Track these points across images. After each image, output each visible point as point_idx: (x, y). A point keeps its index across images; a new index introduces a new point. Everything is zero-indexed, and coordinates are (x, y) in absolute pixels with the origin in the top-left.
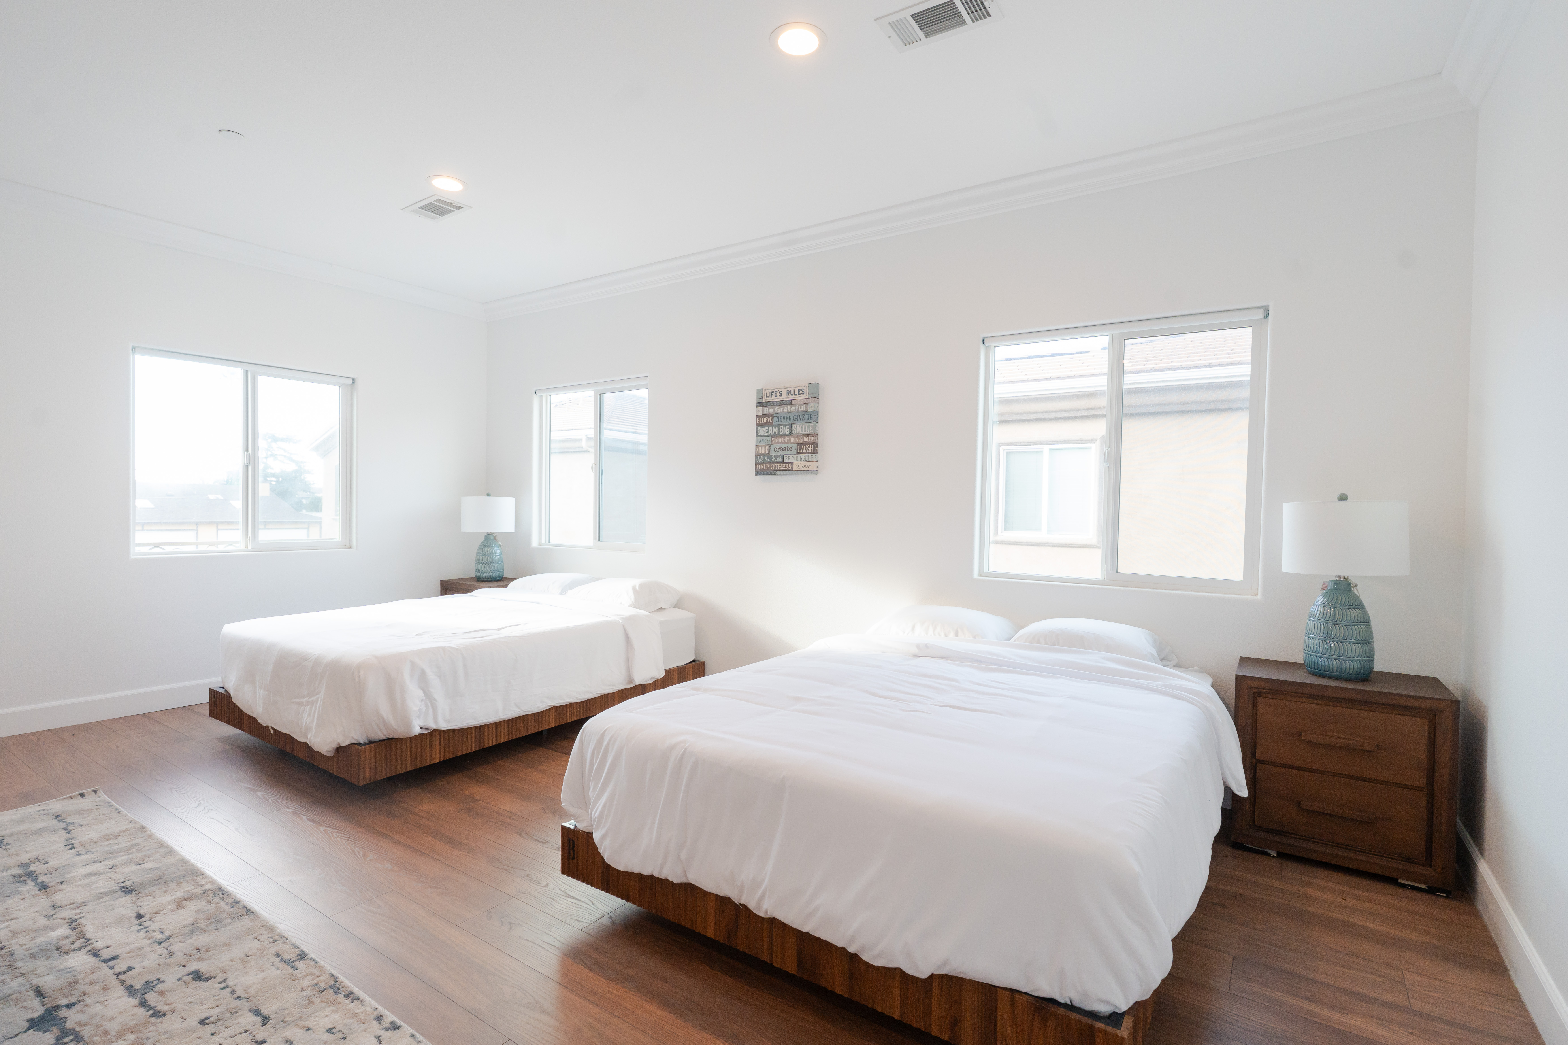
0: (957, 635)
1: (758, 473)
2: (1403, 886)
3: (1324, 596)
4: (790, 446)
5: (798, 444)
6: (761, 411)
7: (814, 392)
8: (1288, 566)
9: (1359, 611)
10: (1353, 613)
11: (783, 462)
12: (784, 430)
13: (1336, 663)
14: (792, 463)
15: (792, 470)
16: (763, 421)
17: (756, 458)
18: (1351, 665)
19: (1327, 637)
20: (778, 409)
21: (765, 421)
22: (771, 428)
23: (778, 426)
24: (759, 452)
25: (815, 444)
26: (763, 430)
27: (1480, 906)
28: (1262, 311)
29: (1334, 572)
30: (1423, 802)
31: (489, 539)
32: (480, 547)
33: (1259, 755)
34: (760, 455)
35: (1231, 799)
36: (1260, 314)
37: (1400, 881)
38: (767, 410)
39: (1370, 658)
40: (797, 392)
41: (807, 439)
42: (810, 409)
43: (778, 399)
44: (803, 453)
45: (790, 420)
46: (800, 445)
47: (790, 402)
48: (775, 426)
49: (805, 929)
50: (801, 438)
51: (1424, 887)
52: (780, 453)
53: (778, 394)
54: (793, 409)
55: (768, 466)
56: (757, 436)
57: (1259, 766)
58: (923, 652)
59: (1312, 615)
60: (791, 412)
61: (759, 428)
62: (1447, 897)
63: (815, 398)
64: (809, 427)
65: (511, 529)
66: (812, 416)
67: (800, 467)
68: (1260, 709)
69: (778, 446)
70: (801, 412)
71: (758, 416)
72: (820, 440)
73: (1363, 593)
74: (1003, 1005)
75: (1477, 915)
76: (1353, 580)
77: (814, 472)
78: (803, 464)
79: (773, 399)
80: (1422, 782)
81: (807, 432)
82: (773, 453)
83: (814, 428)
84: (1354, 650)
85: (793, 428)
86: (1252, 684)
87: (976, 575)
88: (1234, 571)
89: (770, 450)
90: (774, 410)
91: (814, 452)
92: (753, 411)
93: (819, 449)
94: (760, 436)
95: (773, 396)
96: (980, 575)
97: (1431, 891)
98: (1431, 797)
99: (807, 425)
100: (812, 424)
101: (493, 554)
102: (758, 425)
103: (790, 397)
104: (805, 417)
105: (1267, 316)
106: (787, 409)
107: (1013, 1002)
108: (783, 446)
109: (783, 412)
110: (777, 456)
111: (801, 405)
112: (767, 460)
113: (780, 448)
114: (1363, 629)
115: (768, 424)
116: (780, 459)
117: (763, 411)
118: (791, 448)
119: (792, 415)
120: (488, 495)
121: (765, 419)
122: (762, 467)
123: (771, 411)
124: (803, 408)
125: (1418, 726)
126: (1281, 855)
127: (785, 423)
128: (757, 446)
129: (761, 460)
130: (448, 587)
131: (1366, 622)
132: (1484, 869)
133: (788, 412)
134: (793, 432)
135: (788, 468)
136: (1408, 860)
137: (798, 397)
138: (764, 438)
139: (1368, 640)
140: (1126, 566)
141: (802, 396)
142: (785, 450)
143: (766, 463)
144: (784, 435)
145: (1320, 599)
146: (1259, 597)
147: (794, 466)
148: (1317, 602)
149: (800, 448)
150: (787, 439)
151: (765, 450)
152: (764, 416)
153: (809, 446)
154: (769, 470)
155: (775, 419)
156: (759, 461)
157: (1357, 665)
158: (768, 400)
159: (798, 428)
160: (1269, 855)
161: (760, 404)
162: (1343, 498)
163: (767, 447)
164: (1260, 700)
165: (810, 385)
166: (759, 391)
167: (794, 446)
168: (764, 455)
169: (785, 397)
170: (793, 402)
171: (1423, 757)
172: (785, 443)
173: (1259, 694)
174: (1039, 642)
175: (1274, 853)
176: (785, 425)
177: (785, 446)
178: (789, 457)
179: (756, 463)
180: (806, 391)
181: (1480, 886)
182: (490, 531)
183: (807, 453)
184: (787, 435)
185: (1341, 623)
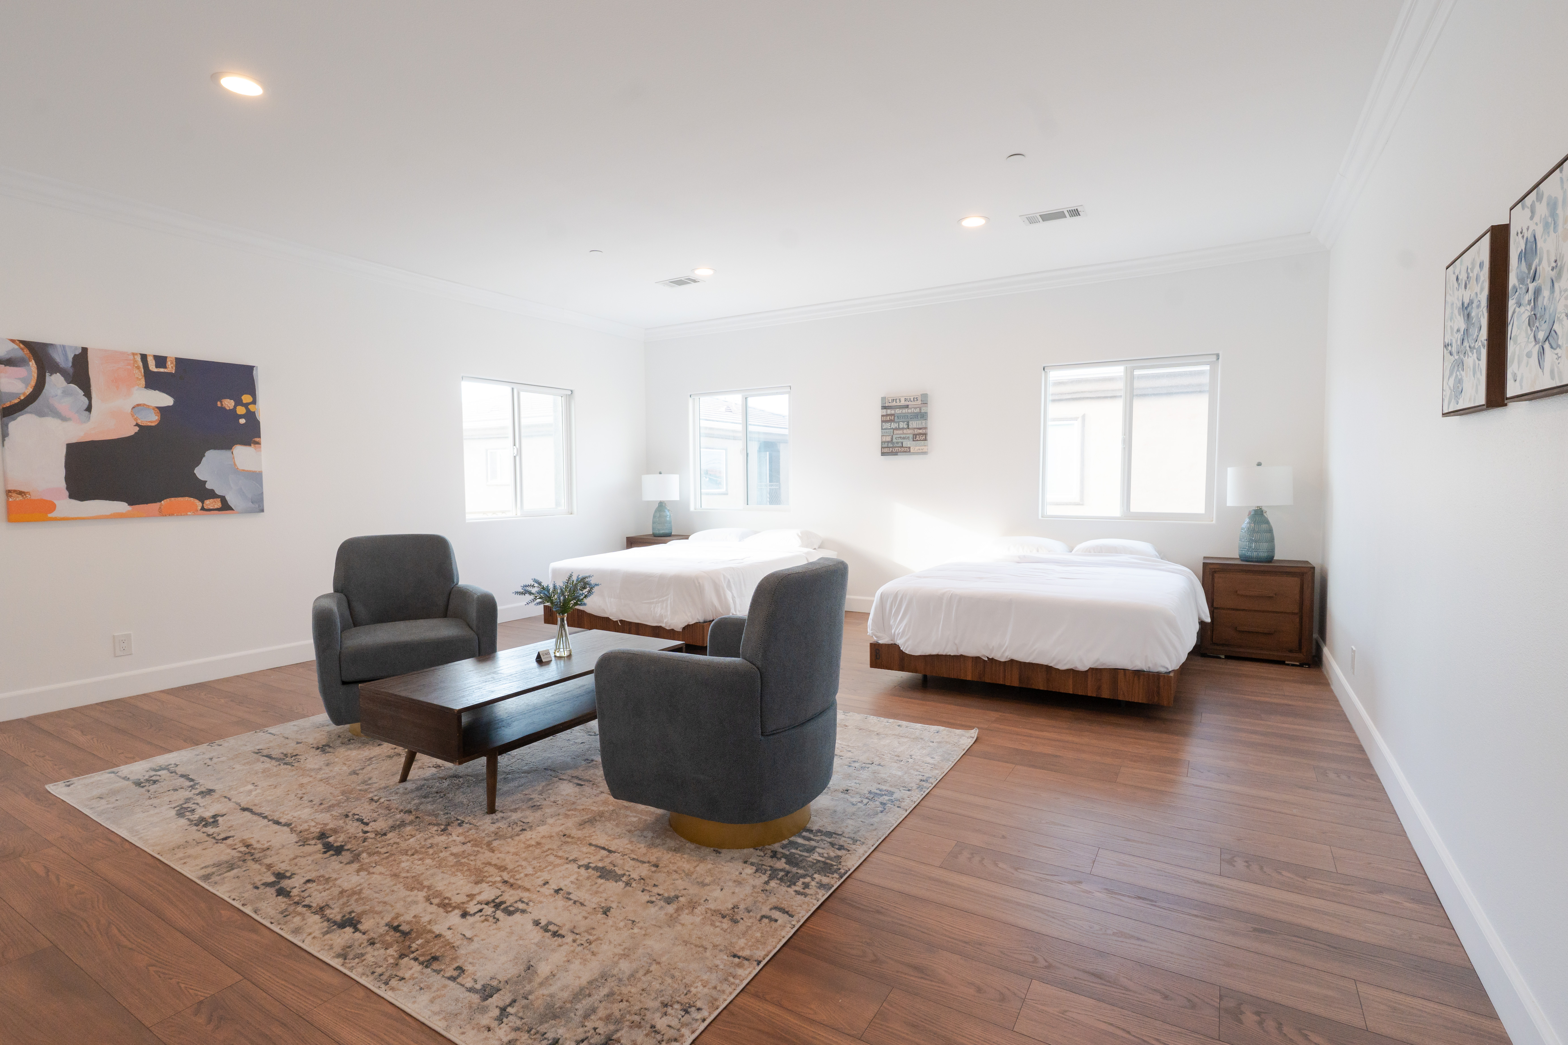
0: (1038, 551)
1: (883, 454)
2: (1288, 665)
3: (1249, 518)
4: (907, 436)
5: (913, 435)
6: (884, 412)
7: (924, 399)
8: (1231, 501)
9: (1267, 525)
10: (1264, 526)
11: (902, 447)
12: (902, 425)
13: (1255, 554)
14: (909, 448)
15: (910, 452)
16: (886, 419)
17: (882, 444)
18: (1263, 554)
19: (1251, 541)
20: (898, 411)
21: (888, 419)
22: (893, 423)
23: (899, 422)
24: (884, 440)
25: (925, 434)
26: (887, 425)
27: (1323, 669)
28: (1215, 356)
29: (1254, 504)
30: (1298, 620)
31: (661, 506)
32: (656, 512)
33: (1215, 605)
34: (885, 442)
35: (1202, 623)
36: (1214, 358)
37: (1286, 662)
38: (889, 412)
39: (1272, 550)
40: (912, 400)
41: (921, 431)
42: (922, 411)
43: (898, 404)
44: (917, 440)
45: (907, 419)
46: (915, 435)
47: (907, 407)
48: (896, 422)
49: (1027, 661)
50: (916, 430)
51: (1298, 664)
52: (900, 440)
53: (898, 401)
54: (910, 411)
55: (891, 449)
56: (882, 429)
57: (1215, 611)
58: (1022, 560)
59: (1243, 529)
60: (908, 413)
61: (884, 424)
62: (1309, 667)
63: (925, 403)
64: (922, 423)
65: (678, 499)
66: (923, 416)
67: (916, 450)
68: (1216, 580)
69: (898, 436)
70: (916, 413)
71: (882, 416)
72: (929, 431)
73: (1270, 515)
74: (1121, 676)
75: (1322, 672)
76: (1264, 509)
77: (925, 453)
78: (918, 448)
79: (894, 404)
80: (1297, 611)
81: (920, 426)
82: (894, 440)
83: (926, 424)
84: (1264, 546)
85: (910, 424)
86: (1212, 567)
87: (1040, 517)
88: (1199, 507)
89: (892, 439)
90: (895, 411)
91: (925, 440)
92: (878, 413)
93: (928, 437)
94: (885, 429)
95: (894, 402)
96: (1042, 517)
97: (1301, 665)
98: (1301, 618)
99: (920, 422)
100: (924, 421)
101: (666, 516)
102: (882, 422)
103: (907, 403)
104: (919, 416)
105: (1218, 359)
106: (905, 411)
107: (1125, 674)
108: (902, 436)
109: (902, 413)
110: (897, 443)
111: (915, 408)
112: (890, 445)
113: (900, 437)
114: (1269, 535)
115: (891, 421)
116: (900, 445)
117: (887, 412)
118: (908, 437)
119: (909, 415)
120: (660, 473)
121: (888, 417)
122: (886, 450)
123: (893, 412)
124: (918, 410)
125: (1295, 582)
126: (1228, 657)
127: (904, 420)
128: (882, 436)
129: (886, 445)
130: (632, 542)
131: (1270, 531)
132: (1326, 651)
133: (906, 413)
134: (910, 427)
135: (907, 451)
136: (1291, 651)
137: (913, 403)
138: (887, 430)
139: (1272, 540)
140: (1134, 508)
141: (916, 403)
142: (904, 438)
143: (889, 447)
144: (903, 429)
145: (1247, 520)
146: (1214, 522)
147: (911, 449)
148: (1245, 522)
149: (915, 437)
150: (905, 431)
151: (888, 439)
152: (887, 415)
153: (921, 436)
154: (892, 452)
155: (896, 418)
156: (884, 446)
157: (1265, 555)
158: (890, 405)
159: (914, 424)
160: (1220, 658)
161: (884, 407)
162: (1259, 464)
163: (890, 437)
164: (1215, 575)
165: (922, 395)
166: (883, 399)
167: (911, 436)
168: (888, 442)
169: (903, 403)
170: (909, 406)
171: (1298, 597)
172: (903, 434)
173: (1215, 572)
174: (1090, 552)
175: (1223, 657)
176: (904, 422)
177: (904, 436)
178: (907, 443)
179: (882, 448)
180: (920, 399)
181: (1324, 659)
182: (662, 499)
183: (920, 440)
184: (906, 428)
185: (1258, 532)
